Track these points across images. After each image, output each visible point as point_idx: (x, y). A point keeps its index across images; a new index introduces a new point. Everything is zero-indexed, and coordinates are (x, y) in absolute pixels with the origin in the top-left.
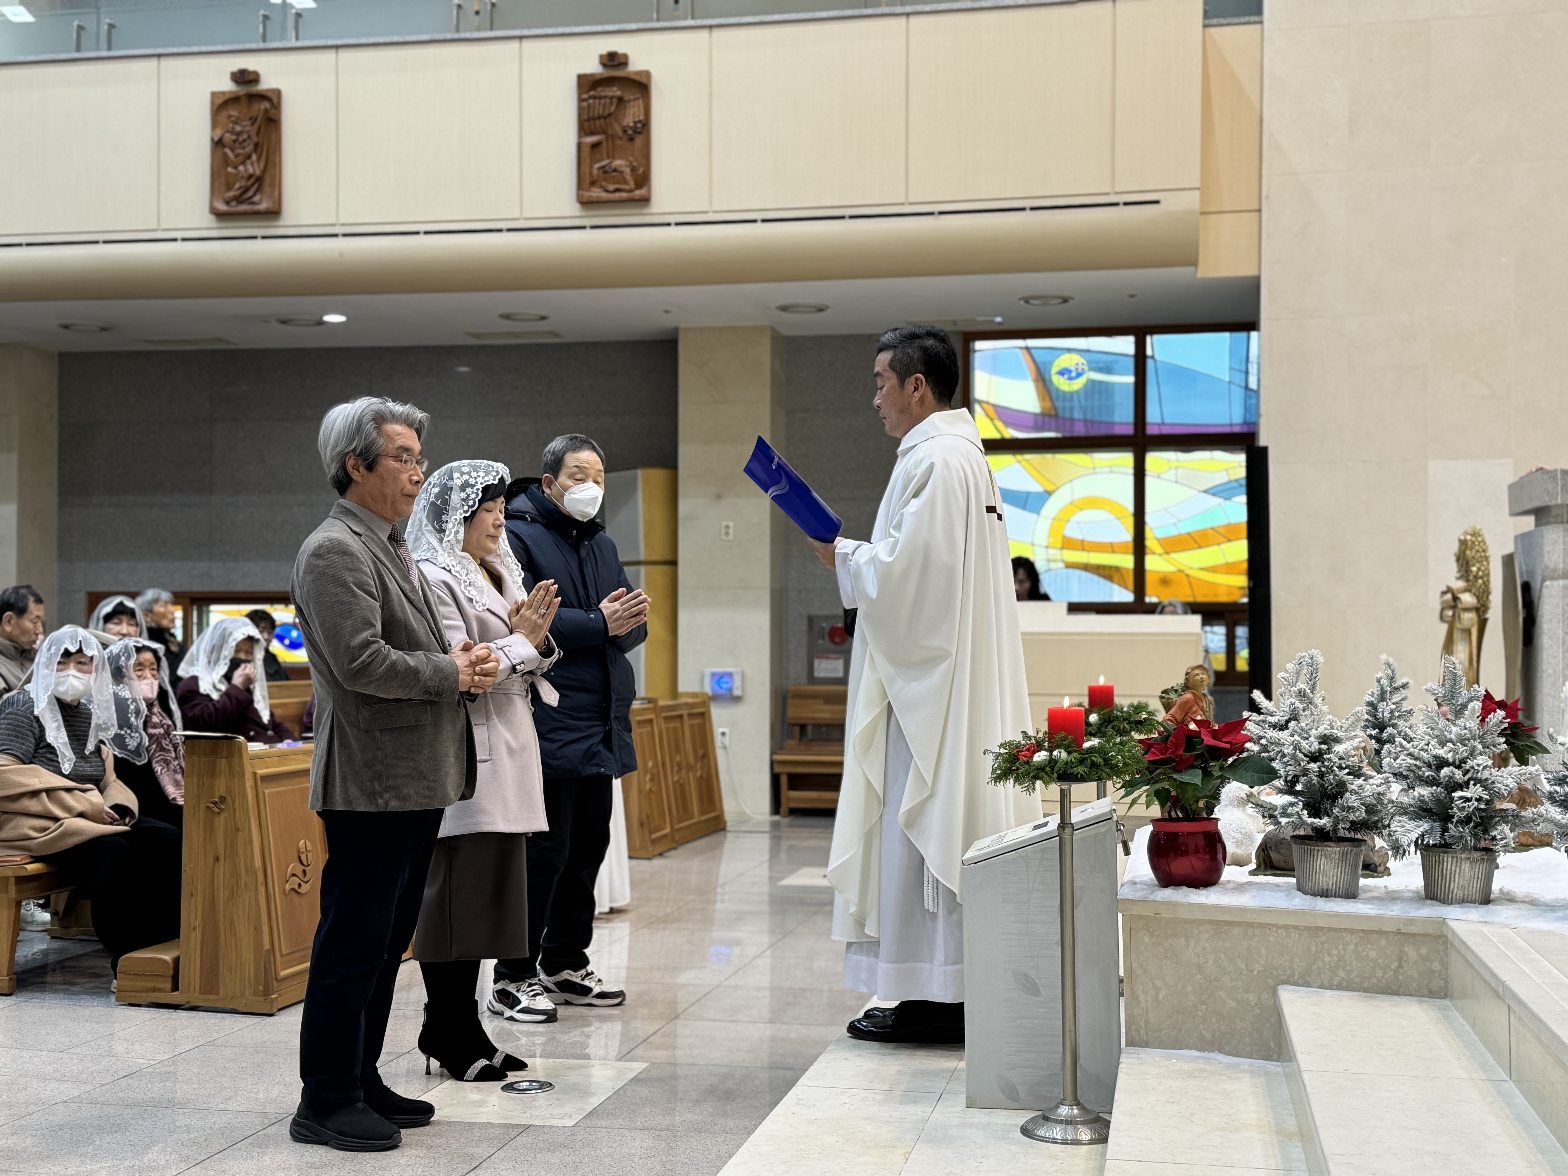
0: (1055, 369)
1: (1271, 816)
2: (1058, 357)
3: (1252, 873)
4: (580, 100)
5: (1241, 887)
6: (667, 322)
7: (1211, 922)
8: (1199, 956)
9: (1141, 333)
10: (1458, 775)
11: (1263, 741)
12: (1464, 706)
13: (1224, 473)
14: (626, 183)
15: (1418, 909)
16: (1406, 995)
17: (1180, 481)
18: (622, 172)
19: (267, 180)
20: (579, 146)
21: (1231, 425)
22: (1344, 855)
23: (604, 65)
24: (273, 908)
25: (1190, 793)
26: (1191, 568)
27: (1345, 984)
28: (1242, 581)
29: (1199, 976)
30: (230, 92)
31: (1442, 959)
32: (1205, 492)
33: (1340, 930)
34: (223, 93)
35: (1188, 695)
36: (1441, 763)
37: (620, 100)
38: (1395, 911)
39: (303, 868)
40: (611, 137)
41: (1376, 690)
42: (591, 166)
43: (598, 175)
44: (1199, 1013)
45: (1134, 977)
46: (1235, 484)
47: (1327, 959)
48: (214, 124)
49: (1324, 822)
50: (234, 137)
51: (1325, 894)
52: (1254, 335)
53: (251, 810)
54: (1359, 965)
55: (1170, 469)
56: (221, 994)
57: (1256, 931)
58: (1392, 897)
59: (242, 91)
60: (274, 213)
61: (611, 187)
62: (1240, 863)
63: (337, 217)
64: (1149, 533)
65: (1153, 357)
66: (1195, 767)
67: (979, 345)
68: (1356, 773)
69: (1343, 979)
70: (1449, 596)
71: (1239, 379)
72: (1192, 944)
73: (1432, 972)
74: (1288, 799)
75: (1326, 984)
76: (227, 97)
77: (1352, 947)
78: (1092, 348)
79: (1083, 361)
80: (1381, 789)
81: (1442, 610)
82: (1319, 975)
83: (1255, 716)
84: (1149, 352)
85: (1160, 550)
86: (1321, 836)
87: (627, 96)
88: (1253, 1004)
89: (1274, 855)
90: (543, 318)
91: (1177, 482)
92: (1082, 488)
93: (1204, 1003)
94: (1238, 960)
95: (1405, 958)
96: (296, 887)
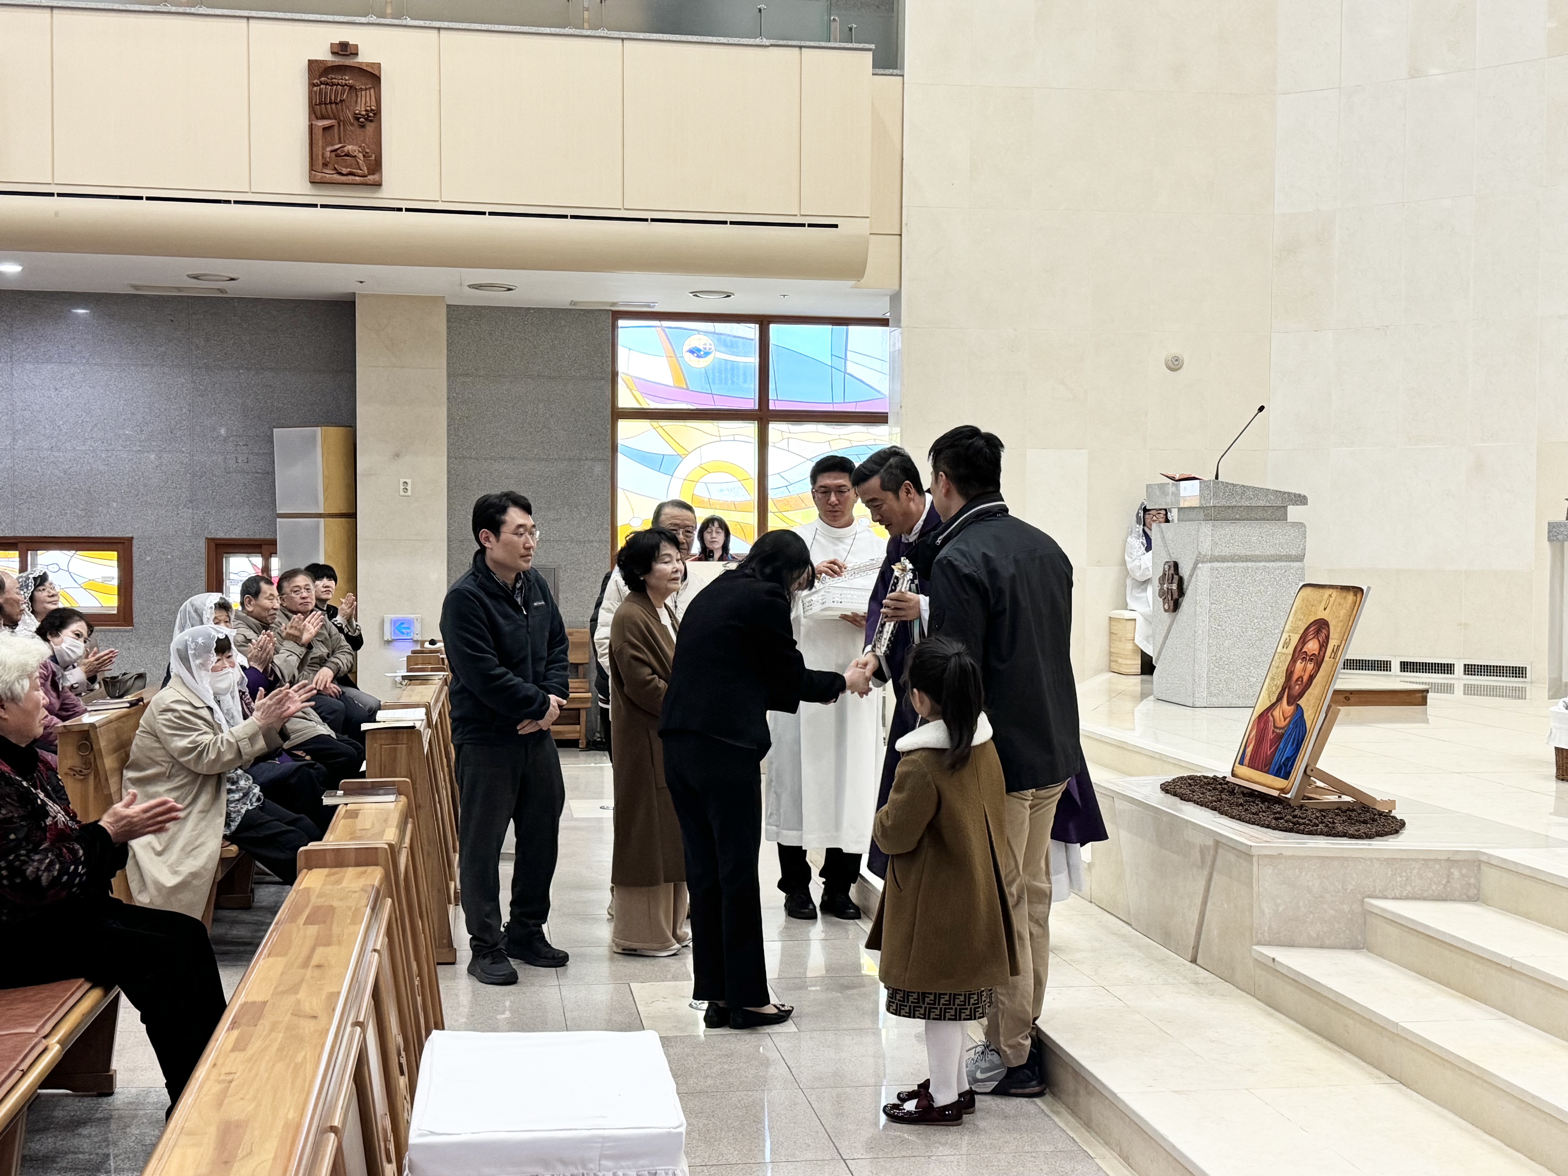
0: (686, 348)
2: (689, 337)
4: (312, 85)
8: (1308, 881)
9: (764, 322)
13: (827, 444)
14: (359, 167)
16: (1451, 900)
18: (354, 157)
20: (311, 127)
21: (833, 403)
23: (335, 53)
29: (1308, 895)
31: (1478, 873)
37: (352, 88)
40: (343, 123)
42: (324, 149)
43: (330, 158)
44: (1308, 919)
45: (1261, 897)
47: (1399, 879)
54: (1420, 882)
61: (344, 170)
63: (53, 177)
65: (775, 344)
67: (623, 324)
71: (839, 364)
72: (1304, 873)
73: (1469, 884)
75: (1398, 896)
77: (1415, 871)
79: (710, 342)
82: (1393, 890)
84: (771, 338)
87: (359, 85)
88: (1346, 911)
90: (232, 279)
92: (709, 454)
94: (1337, 883)
95: (1451, 876)
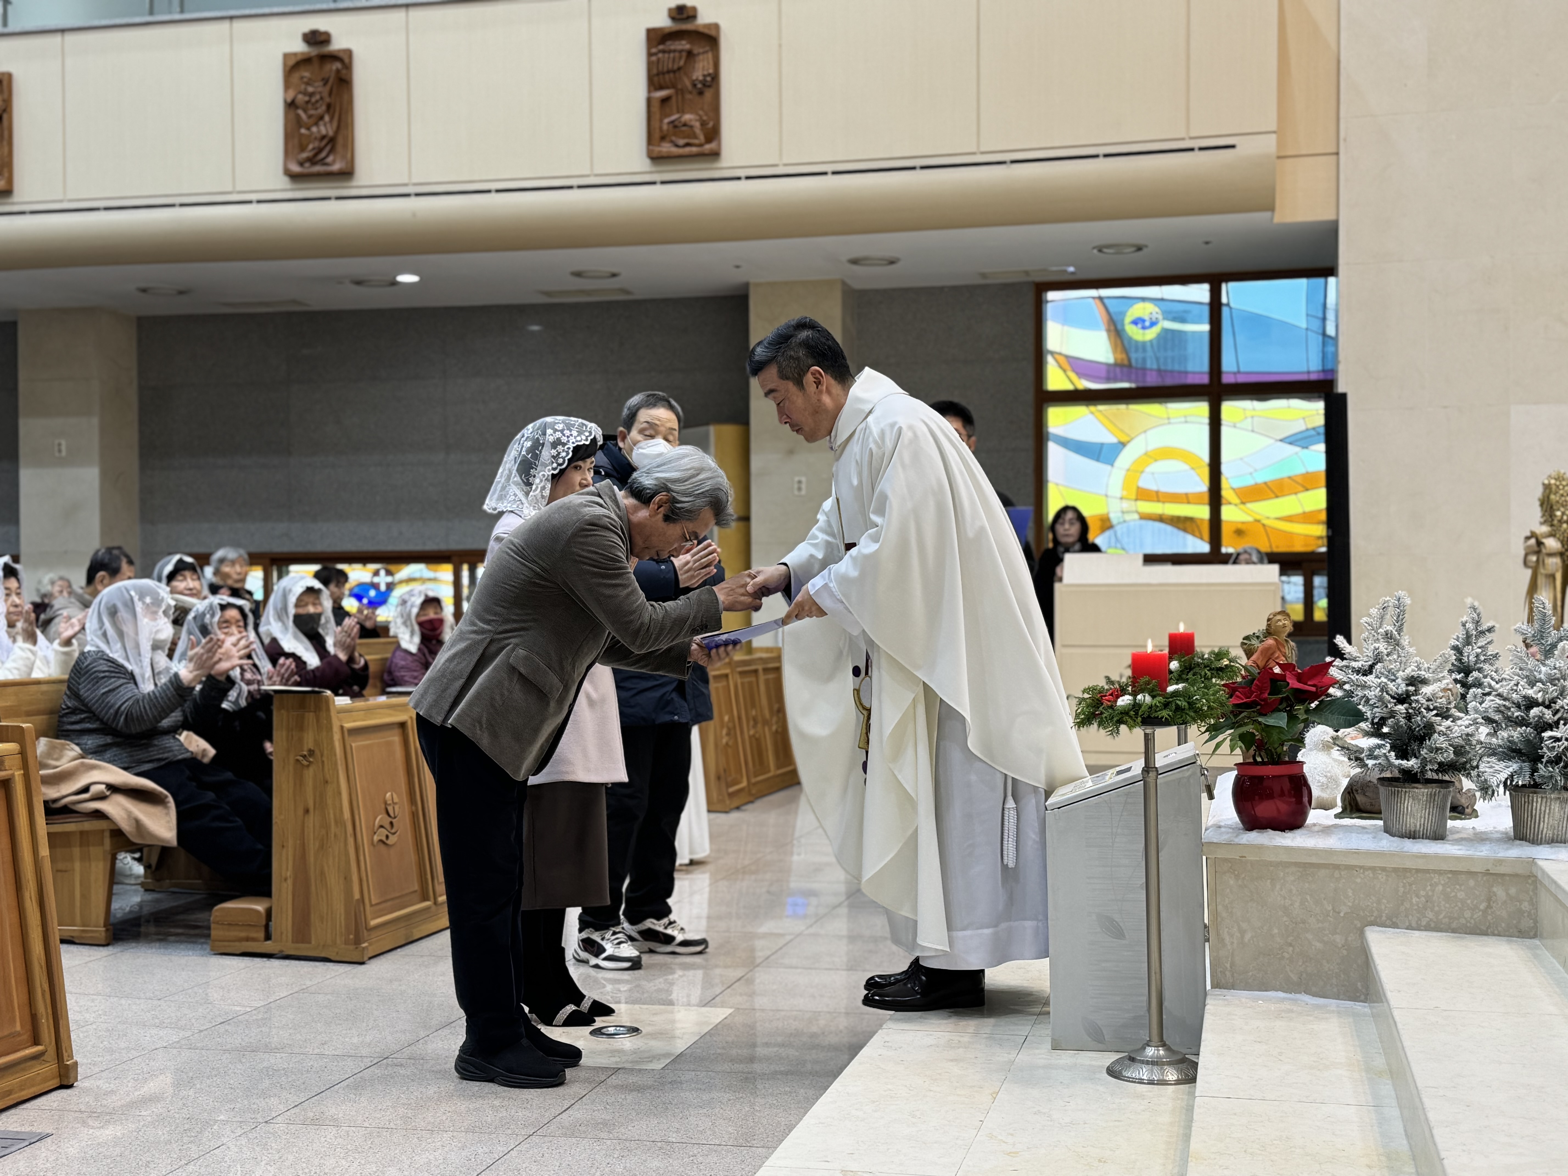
0: (1128, 319)
1: (1357, 759)
2: (1131, 306)
3: (1337, 816)
4: (650, 55)
5: (1327, 830)
6: (737, 277)
7: (1296, 864)
8: (1285, 898)
9: (1216, 281)
10: (1548, 715)
11: (1347, 687)
12: (1554, 646)
13: (1302, 421)
14: (696, 137)
15: (1507, 849)
16: (1494, 935)
17: (1256, 430)
18: (691, 127)
19: (340, 140)
20: (649, 101)
21: (1309, 372)
22: (1432, 796)
23: (673, 19)
24: (362, 858)
25: (1275, 736)
26: (1268, 518)
27: (1433, 925)
28: (1320, 530)
29: (1285, 919)
30: (302, 54)
31: (1531, 899)
32: (1281, 440)
33: (1427, 871)
34: (295, 54)
35: (1270, 642)
36: (1531, 703)
37: (690, 54)
38: (1484, 851)
39: (390, 819)
40: (681, 92)
41: (1461, 634)
42: (661, 121)
43: (668, 130)
44: (1286, 955)
45: (1219, 919)
46: (1313, 433)
47: (1415, 900)
48: (287, 85)
49: (1412, 763)
50: (307, 98)
51: (1412, 835)
52: (1332, 280)
53: (339, 762)
54: (1447, 905)
55: (1246, 418)
56: (313, 942)
57: (1342, 873)
58: (1480, 838)
59: (314, 51)
60: (347, 174)
61: (682, 142)
62: (1325, 806)
63: (410, 177)
64: (1224, 484)
65: (1228, 305)
66: (1280, 711)
67: (1051, 295)
68: (1444, 714)
69: (1431, 920)
70: (1533, 541)
71: (1316, 325)
72: (1278, 887)
73: (1521, 911)
74: (1374, 741)
75: (1414, 925)
76: (299, 58)
77: (1440, 888)
78: (1166, 297)
79: (1157, 309)
80: (1470, 730)
81: (1526, 555)
82: (1406, 916)
83: (1338, 662)
84: (1224, 300)
85: (1236, 500)
86: (1409, 778)
87: (696, 50)
88: (1340, 946)
89: (1360, 798)
90: (614, 275)
91: (1253, 431)
92: (1155, 439)
93: (1291, 945)
94: (1325, 902)
95: (1494, 898)
96: (384, 839)
